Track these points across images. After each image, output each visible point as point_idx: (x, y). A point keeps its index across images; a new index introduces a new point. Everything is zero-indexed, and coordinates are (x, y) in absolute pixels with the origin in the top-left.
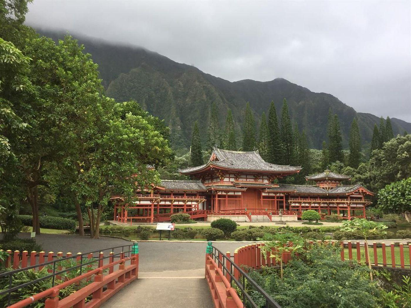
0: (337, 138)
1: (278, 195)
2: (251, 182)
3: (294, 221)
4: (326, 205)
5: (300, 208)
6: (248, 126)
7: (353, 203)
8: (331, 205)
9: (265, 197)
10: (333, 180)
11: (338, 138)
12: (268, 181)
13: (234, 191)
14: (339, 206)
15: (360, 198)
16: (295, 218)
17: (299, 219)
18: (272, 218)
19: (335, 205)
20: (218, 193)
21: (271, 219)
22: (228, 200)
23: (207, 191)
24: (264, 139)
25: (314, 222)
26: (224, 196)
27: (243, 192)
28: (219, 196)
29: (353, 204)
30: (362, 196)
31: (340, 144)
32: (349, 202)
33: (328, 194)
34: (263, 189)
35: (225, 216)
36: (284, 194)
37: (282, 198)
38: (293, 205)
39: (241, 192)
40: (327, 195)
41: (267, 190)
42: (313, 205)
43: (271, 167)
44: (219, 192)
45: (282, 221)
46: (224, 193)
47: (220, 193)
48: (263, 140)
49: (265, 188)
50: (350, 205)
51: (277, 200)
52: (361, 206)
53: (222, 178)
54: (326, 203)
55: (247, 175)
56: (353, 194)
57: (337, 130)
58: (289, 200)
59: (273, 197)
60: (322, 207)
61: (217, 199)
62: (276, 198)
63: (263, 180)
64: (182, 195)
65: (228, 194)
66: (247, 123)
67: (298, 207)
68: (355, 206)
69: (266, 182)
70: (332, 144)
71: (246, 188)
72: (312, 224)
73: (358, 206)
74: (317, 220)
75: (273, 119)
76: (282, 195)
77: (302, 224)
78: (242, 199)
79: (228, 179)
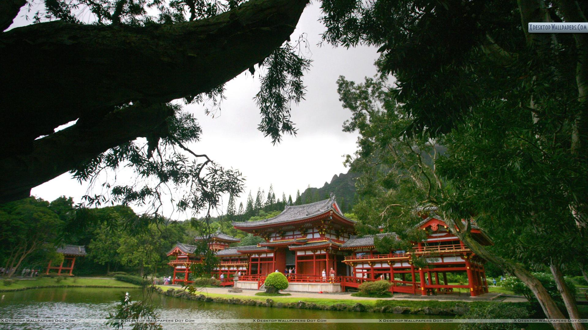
13: (266, 253)
36: (327, 251)
46: (257, 256)
47: (253, 256)
62: (315, 258)
65: (261, 256)
78: (273, 262)
79: (275, 238)
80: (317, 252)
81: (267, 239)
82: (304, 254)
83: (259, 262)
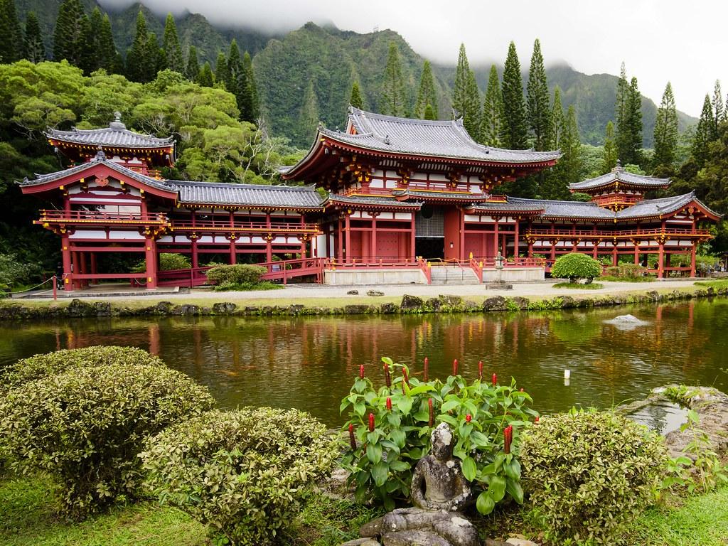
0: (633, 124)
1: (503, 220)
2: (438, 189)
3: (536, 281)
4: (609, 245)
5: (553, 252)
6: (463, 96)
7: (673, 239)
8: (622, 245)
9: (469, 226)
10: (629, 189)
11: (635, 124)
12: (481, 188)
13: (394, 210)
14: (640, 245)
15: (689, 226)
16: (540, 272)
17: (548, 275)
18: (485, 274)
19: (630, 245)
20: (351, 216)
21: (480, 276)
22: (377, 232)
23: (322, 210)
24: (493, 122)
25: (583, 281)
26: (367, 223)
27: (415, 213)
28: (355, 223)
29: (671, 239)
30: (692, 222)
31: (637, 135)
32: (663, 235)
33: (617, 219)
34: (464, 206)
35: (365, 271)
36: (517, 219)
37: (512, 227)
38: (538, 244)
39: (410, 214)
40: (615, 221)
41: (474, 207)
42: (582, 244)
43: (487, 153)
44: (353, 213)
45: (502, 282)
46: (365, 216)
47: (356, 215)
48: (491, 125)
49: (469, 204)
50: (664, 242)
51: (501, 232)
52: (689, 244)
53: (364, 179)
54: (612, 240)
55: (428, 172)
56: (672, 218)
57: (634, 109)
58: (528, 233)
59: (490, 227)
60: (600, 249)
61: (348, 229)
62: (497, 228)
63: (468, 186)
64: (259, 220)
65: (377, 217)
66: (460, 91)
67: (548, 249)
68: (674, 243)
69: (475, 190)
70: (624, 136)
71: (420, 201)
72: (578, 287)
73: (682, 243)
74: (591, 279)
75: (512, 82)
76: (511, 220)
77: (555, 286)
78: (413, 230)
79: (382, 181)
80: (501, 219)
81: (367, 179)
82: (478, 220)
83: (374, 229)
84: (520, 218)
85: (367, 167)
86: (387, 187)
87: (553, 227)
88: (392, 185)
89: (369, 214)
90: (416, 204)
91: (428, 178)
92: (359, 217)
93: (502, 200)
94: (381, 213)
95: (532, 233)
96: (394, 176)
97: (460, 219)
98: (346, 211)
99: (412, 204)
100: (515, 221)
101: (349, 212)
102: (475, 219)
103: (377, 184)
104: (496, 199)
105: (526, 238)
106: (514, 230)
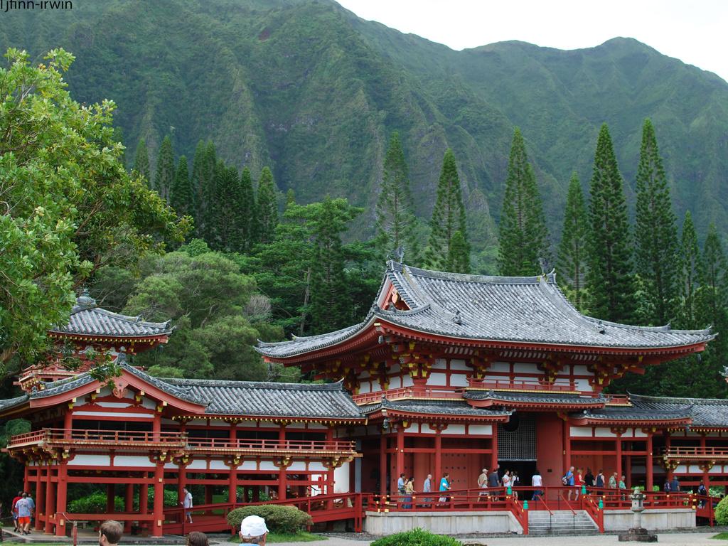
1: (628, 435)
2: (527, 387)
3: (685, 531)
9: (578, 444)
12: (591, 384)
13: (467, 422)
17: (702, 521)
18: (607, 520)
20: (407, 431)
21: (600, 522)
22: (442, 454)
23: (363, 421)
26: (428, 441)
27: (500, 426)
28: (411, 441)
34: (574, 414)
35: (430, 513)
36: (649, 431)
37: (639, 445)
38: (680, 470)
39: (490, 427)
41: (587, 417)
43: (602, 332)
44: (408, 426)
45: (644, 531)
46: (426, 430)
47: (413, 430)
49: (580, 411)
51: (624, 453)
53: (420, 374)
55: (512, 362)
58: (666, 453)
59: (607, 444)
61: (401, 450)
63: (572, 380)
64: (271, 435)
65: (444, 432)
67: (696, 478)
69: (583, 386)
71: (509, 408)
76: (640, 434)
78: (495, 451)
79: (444, 376)
80: (625, 432)
81: (424, 374)
82: (591, 435)
83: (438, 450)
84: (654, 430)
85: (426, 357)
86: (452, 384)
87: (704, 442)
88: (459, 381)
89: (431, 427)
90: (503, 413)
91: (512, 369)
92: (417, 431)
93: (625, 402)
94: (449, 426)
95: (672, 453)
96: (462, 367)
97: (565, 432)
98: (400, 423)
99: (497, 414)
100: (645, 435)
101: (405, 425)
102: (587, 434)
103: (437, 380)
104: (616, 402)
105: (663, 462)
106: (644, 449)
